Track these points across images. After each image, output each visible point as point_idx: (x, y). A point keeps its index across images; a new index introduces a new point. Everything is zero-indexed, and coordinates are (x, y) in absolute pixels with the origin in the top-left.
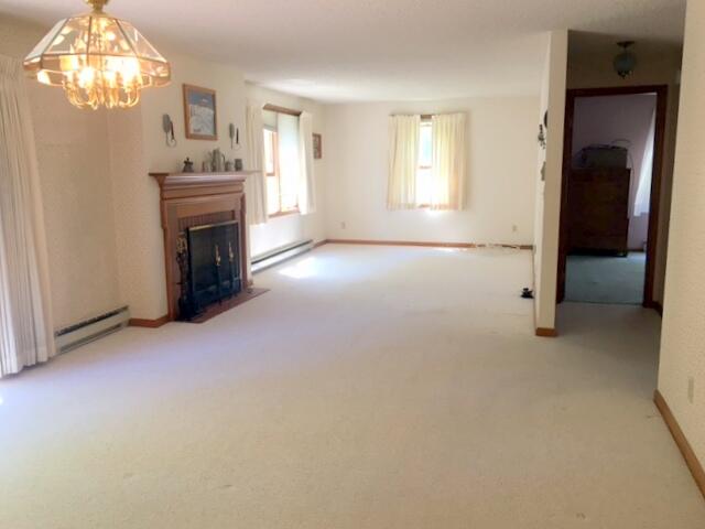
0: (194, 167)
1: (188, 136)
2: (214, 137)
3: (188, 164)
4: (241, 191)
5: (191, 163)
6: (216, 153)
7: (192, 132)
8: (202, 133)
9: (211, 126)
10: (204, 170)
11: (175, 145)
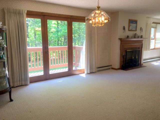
0: (129, 37)
1: (129, 30)
2: (136, 30)
3: (128, 36)
4: (142, 43)
5: (129, 36)
6: (136, 34)
7: (130, 29)
8: (133, 30)
9: (135, 28)
10: (132, 38)
11: (125, 33)
